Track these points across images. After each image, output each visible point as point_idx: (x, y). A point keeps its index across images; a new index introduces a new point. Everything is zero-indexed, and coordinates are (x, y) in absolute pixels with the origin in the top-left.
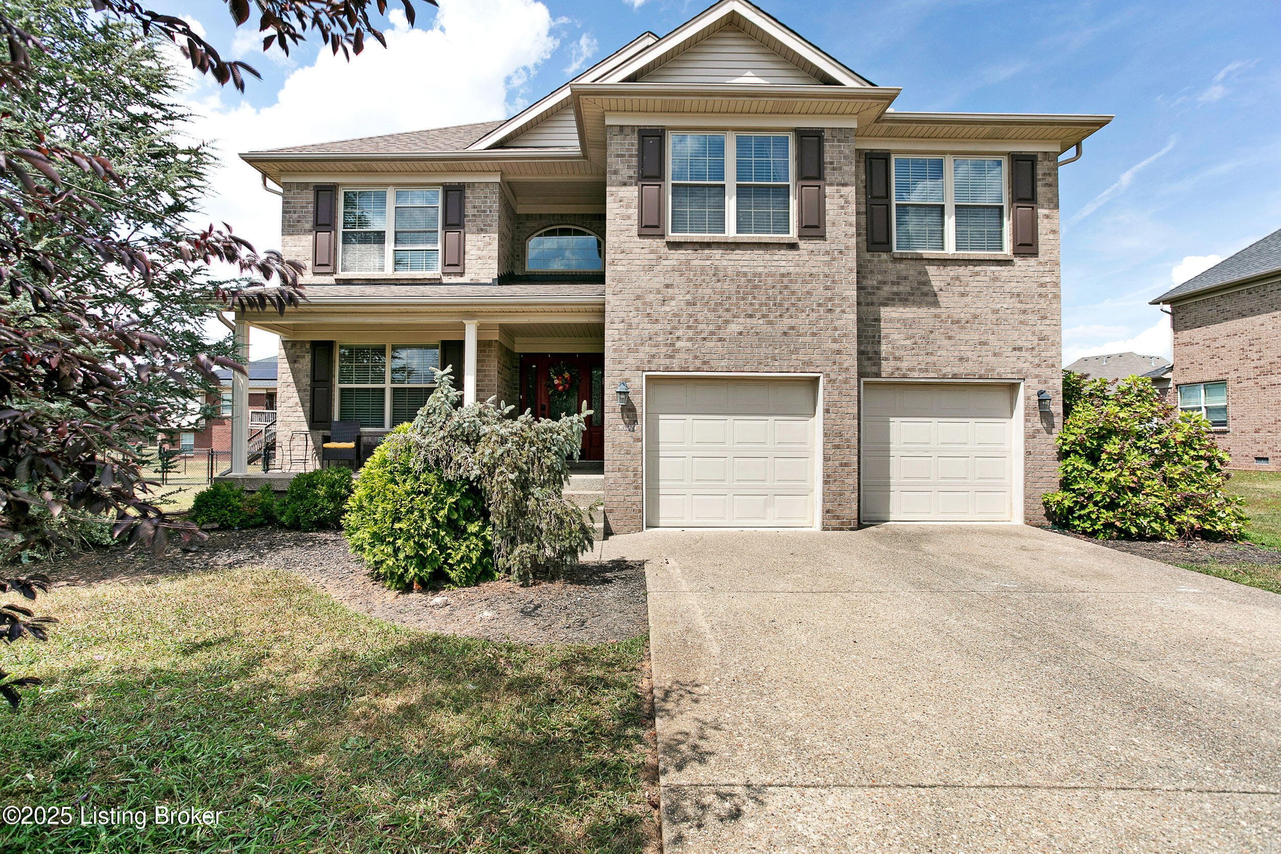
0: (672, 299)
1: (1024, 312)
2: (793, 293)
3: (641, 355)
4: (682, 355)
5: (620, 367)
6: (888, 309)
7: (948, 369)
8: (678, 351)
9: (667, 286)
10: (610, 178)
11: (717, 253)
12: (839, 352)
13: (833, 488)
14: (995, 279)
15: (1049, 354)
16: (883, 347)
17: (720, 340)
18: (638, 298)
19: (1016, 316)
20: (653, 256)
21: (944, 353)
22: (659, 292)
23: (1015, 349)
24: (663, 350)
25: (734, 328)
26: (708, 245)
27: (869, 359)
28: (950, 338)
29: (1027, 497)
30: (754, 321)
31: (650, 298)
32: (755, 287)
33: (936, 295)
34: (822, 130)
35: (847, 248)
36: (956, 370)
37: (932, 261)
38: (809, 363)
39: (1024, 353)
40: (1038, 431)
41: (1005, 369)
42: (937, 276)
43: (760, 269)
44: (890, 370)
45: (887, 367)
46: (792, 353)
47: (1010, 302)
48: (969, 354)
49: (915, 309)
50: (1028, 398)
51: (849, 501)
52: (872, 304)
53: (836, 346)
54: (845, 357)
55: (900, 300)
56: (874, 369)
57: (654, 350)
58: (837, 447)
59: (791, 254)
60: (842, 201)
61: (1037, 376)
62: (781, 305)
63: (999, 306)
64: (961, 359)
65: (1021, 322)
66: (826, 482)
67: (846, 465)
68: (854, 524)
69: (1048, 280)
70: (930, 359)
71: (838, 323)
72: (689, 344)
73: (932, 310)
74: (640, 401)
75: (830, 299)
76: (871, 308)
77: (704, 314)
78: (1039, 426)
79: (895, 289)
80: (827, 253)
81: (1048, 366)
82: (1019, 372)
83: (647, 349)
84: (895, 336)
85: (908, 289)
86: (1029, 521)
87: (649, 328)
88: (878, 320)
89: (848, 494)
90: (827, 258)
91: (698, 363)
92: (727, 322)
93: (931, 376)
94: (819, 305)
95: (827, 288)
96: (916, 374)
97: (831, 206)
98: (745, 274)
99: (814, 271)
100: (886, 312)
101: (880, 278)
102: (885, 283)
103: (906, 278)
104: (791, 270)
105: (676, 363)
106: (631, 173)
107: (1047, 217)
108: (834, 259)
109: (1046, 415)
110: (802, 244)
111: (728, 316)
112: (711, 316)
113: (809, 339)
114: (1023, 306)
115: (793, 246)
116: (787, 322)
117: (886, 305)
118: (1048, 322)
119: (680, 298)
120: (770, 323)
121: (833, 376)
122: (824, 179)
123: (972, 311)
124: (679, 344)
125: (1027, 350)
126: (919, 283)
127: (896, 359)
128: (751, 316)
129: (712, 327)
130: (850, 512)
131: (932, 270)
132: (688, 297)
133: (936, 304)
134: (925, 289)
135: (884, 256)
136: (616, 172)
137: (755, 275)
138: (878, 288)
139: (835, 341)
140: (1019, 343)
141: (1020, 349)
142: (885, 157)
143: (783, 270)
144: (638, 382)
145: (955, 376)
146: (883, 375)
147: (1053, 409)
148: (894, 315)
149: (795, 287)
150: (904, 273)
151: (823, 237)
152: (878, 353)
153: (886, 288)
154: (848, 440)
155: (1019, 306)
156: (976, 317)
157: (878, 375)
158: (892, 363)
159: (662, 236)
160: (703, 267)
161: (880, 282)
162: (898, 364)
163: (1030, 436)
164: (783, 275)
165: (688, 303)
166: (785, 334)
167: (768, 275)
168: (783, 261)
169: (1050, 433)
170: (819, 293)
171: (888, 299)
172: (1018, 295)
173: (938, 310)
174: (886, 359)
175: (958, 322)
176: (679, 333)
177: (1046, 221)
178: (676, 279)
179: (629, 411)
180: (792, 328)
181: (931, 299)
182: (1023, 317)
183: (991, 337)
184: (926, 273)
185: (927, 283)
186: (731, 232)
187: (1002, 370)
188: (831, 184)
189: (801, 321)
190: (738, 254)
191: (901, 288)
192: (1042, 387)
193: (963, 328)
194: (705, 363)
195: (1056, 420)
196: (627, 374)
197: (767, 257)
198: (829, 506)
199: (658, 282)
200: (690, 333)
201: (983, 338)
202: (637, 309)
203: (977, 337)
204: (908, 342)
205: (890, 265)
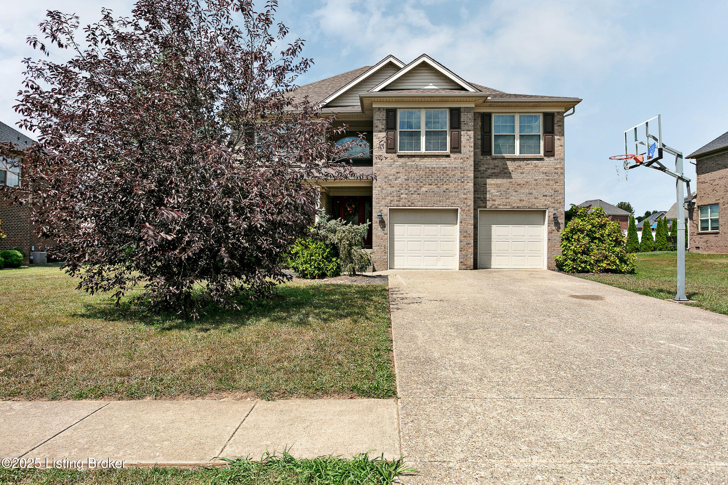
0: (399, 178)
1: (548, 180)
2: (448, 175)
3: (387, 200)
4: (404, 200)
5: (379, 205)
6: (490, 180)
7: (515, 205)
8: (401, 199)
9: (397, 173)
10: (375, 129)
11: (417, 159)
12: (466, 199)
13: (463, 253)
14: (536, 166)
15: (558, 198)
16: (488, 196)
17: (418, 194)
18: (386, 177)
19: (545, 182)
20: (392, 161)
21: (513, 198)
22: (394, 175)
23: (544, 196)
24: (396, 198)
25: (424, 189)
26: (414, 156)
27: (482, 200)
28: (516, 191)
29: (548, 258)
30: (432, 186)
31: (391, 177)
32: (432, 173)
33: (510, 173)
34: (460, 108)
35: (470, 156)
36: (518, 205)
37: (509, 159)
38: (454, 203)
39: (548, 198)
40: (553, 230)
41: (540, 204)
42: (511, 166)
43: (434, 166)
44: (490, 205)
45: (489, 204)
46: (447, 199)
47: (542, 176)
48: (524, 198)
49: (501, 179)
50: (549, 217)
51: (470, 258)
52: (483, 178)
53: (465, 196)
54: (468, 201)
55: (495, 176)
56: (484, 205)
57: (392, 198)
58: (465, 237)
59: (447, 159)
60: (468, 137)
61: (553, 207)
62: (443, 180)
63: (537, 178)
64: (521, 200)
65: (547, 185)
66: (460, 251)
67: (469, 244)
68: (472, 267)
69: (558, 166)
70: (507, 200)
71: (466, 187)
72: (406, 196)
73: (509, 180)
74: (387, 219)
75: (463, 177)
76: (482, 179)
77: (412, 184)
78: (554, 228)
79: (493, 171)
80: (462, 158)
81: (558, 203)
82: (546, 205)
83: (389, 198)
84: (493, 191)
85: (499, 171)
86: (549, 268)
87: (390, 190)
88: (486, 184)
89: (469, 255)
90: (461, 161)
91: (409, 203)
92: (421, 187)
93: (508, 207)
94: (458, 180)
95: (461, 173)
96: (501, 207)
97: (464, 139)
98: (429, 168)
99: (456, 166)
100: (489, 181)
101: (486, 166)
102: (489, 169)
103: (497, 166)
104: (447, 166)
105: (401, 203)
106: (383, 127)
107: (559, 139)
108: (464, 161)
109: (557, 224)
110: (452, 155)
111: (422, 185)
112: (415, 184)
113: (454, 193)
114: (547, 178)
115: (448, 156)
116: (445, 187)
117: (489, 178)
118: (558, 184)
119: (402, 177)
120: (438, 187)
121: (463, 208)
122: (461, 128)
123: (526, 180)
124: (402, 196)
125: (549, 196)
126: (503, 168)
127: (493, 200)
128: (431, 185)
129: (415, 189)
130: (471, 262)
131: (509, 163)
132: (406, 177)
133: (511, 177)
134: (506, 171)
135: (489, 157)
136: (377, 127)
137: (432, 168)
138: (486, 171)
139: (464, 194)
140: (546, 193)
141: (546, 196)
142: (489, 115)
143: (444, 166)
144: (386, 211)
145: (518, 207)
146: (488, 207)
147: (560, 221)
148: (492, 182)
149: (448, 173)
150: (497, 164)
151: (460, 152)
152: (485, 198)
153: (489, 171)
154: (469, 234)
155: (546, 177)
156: (527, 182)
157: (486, 207)
158: (491, 202)
159: (395, 153)
160: (411, 165)
161: (486, 168)
162: (494, 203)
163: (550, 233)
164: (444, 168)
165: (406, 180)
166: (444, 191)
167: (438, 168)
168: (444, 162)
169: (558, 231)
170: (458, 174)
171: (490, 175)
172: (546, 173)
173: (511, 180)
174: (489, 201)
175: (520, 185)
176: (402, 192)
177: (558, 141)
178: (401, 170)
179: (382, 223)
180: (447, 189)
181: (508, 175)
182: (547, 182)
183: (534, 191)
184: (506, 164)
185: (507, 168)
186: (423, 150)
187: (538, 205)
188: (464, 131)
189: (451, 186)
190: (426, 160)
191: (496, 171)
192: (555, 212)
193: (522, 187)
194: (412, 203)
195: (561, 225)
196: (381, 208)
197: (438, 160)
198: (462, 260)
199: (394, 171)
200: (407, 191)
201: (531, 191)
202: (385, 182)
203: (527, 191)
204: (498, 193)
205: (491, 161)
